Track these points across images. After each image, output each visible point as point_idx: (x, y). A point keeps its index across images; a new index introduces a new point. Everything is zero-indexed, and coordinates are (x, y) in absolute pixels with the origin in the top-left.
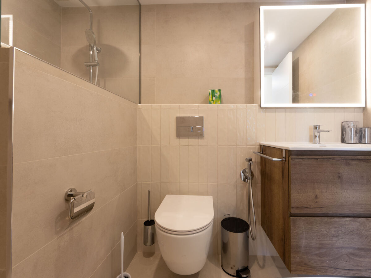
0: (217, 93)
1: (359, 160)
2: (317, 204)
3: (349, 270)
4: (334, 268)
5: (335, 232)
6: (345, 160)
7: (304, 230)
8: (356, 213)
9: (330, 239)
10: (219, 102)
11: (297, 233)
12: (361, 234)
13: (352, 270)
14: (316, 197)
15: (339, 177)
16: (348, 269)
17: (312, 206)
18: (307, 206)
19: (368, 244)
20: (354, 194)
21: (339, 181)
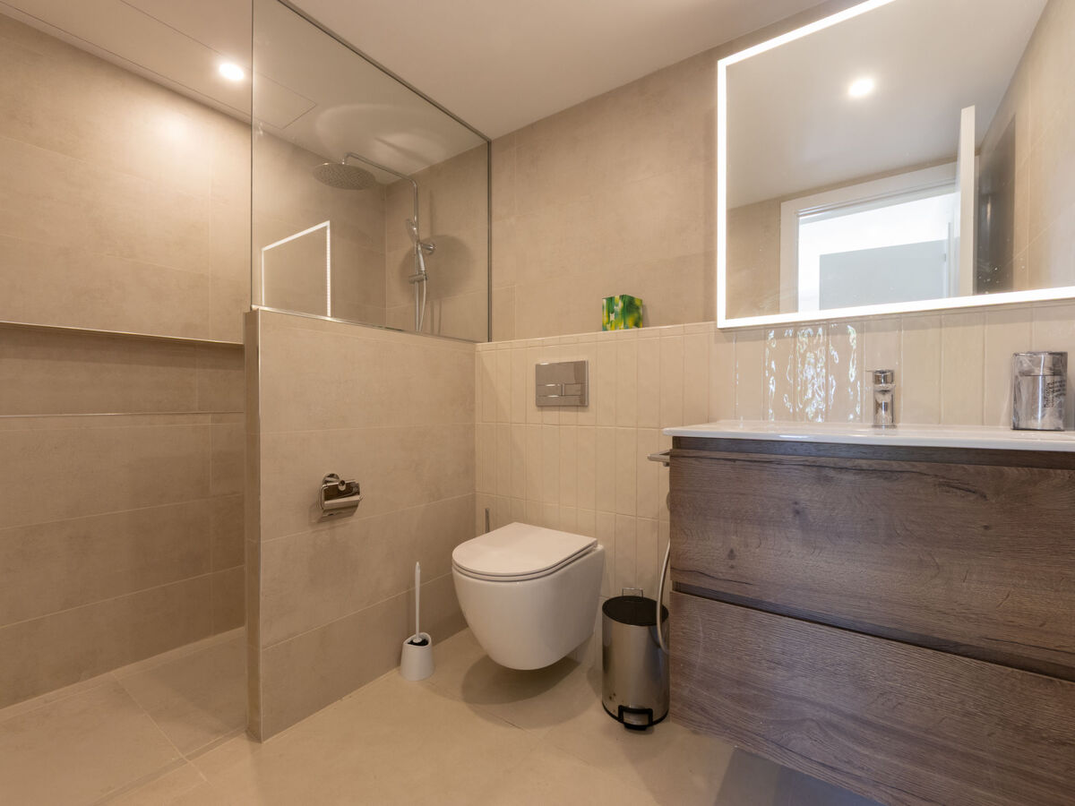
0: (617, 305)
1: (860, 470)
2: (733, 571)
3: (824, 765)
4: (781, 746)
5: (783, 653)
6: (815, 469)
7: (701, 628)
8: (849, 617)
9: (769, 668)
10: (622, 326)
11: (684, 631)
12: (864, 680)
13: (833, 769)
14: (731, 555)
15: (797, 512)
16: (820, 761)
17: (720, 574)
18: (707, 572)
19: (886, 713)
20: (843, 564)
21: (797, 522)
